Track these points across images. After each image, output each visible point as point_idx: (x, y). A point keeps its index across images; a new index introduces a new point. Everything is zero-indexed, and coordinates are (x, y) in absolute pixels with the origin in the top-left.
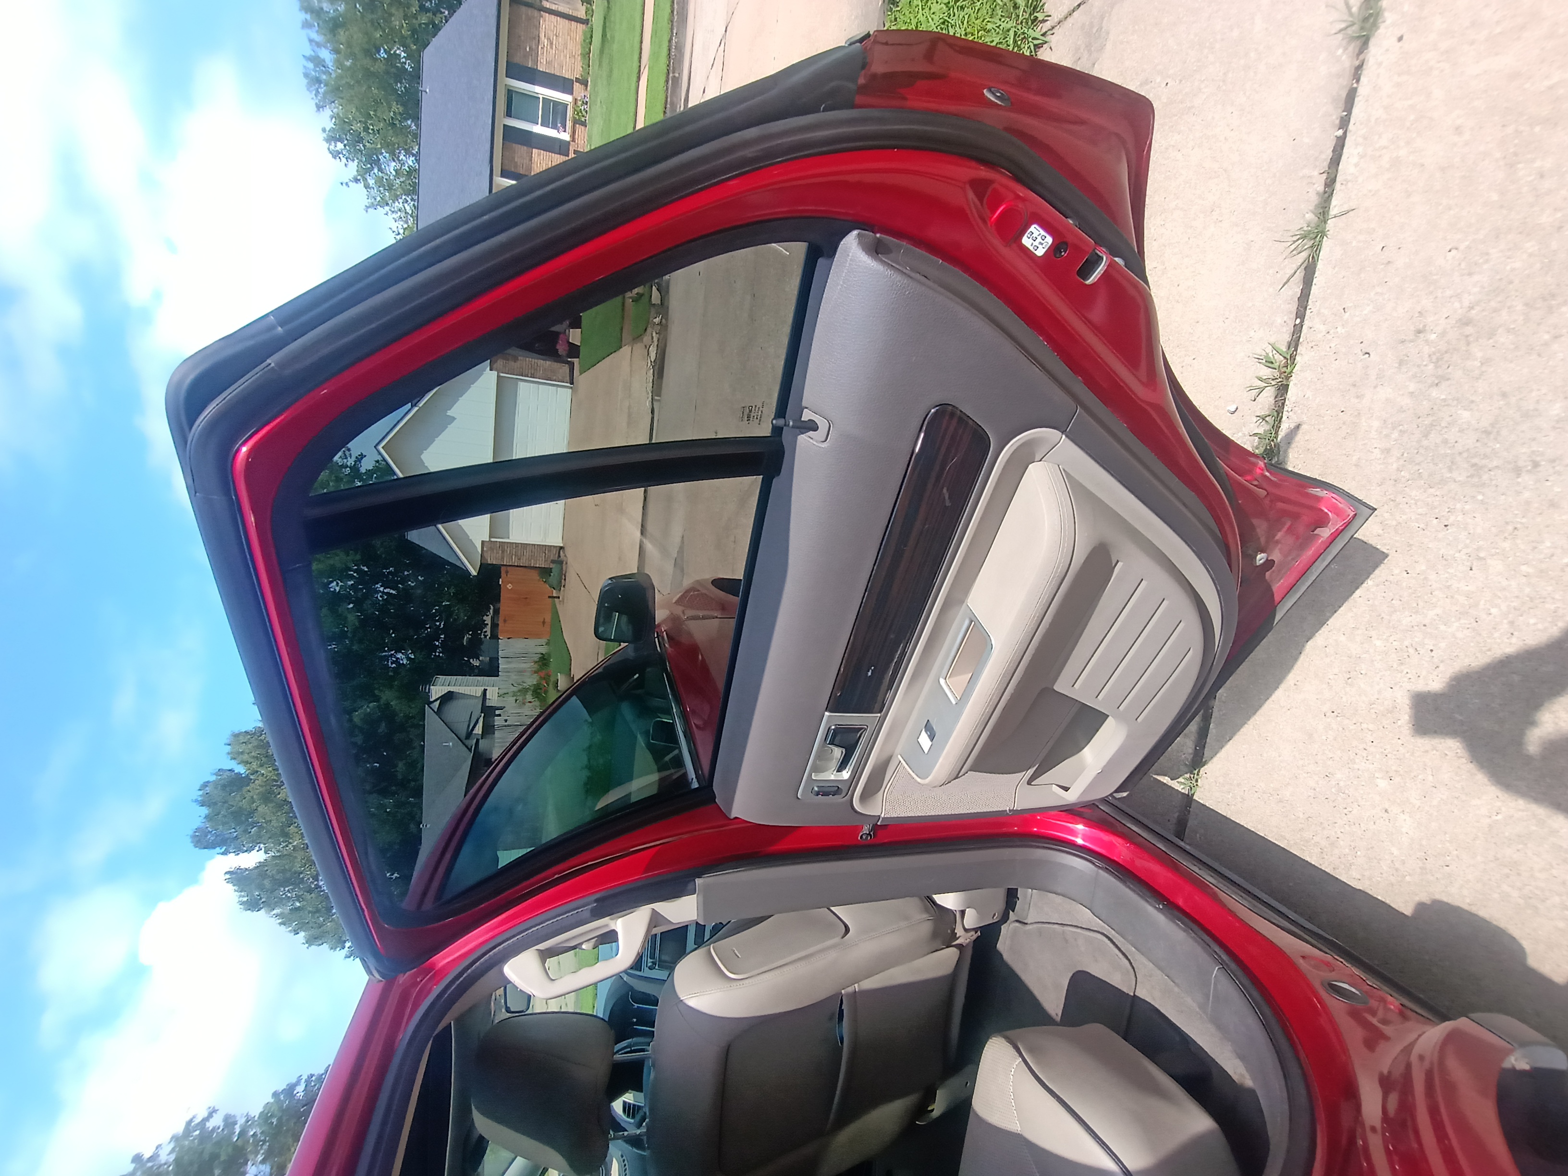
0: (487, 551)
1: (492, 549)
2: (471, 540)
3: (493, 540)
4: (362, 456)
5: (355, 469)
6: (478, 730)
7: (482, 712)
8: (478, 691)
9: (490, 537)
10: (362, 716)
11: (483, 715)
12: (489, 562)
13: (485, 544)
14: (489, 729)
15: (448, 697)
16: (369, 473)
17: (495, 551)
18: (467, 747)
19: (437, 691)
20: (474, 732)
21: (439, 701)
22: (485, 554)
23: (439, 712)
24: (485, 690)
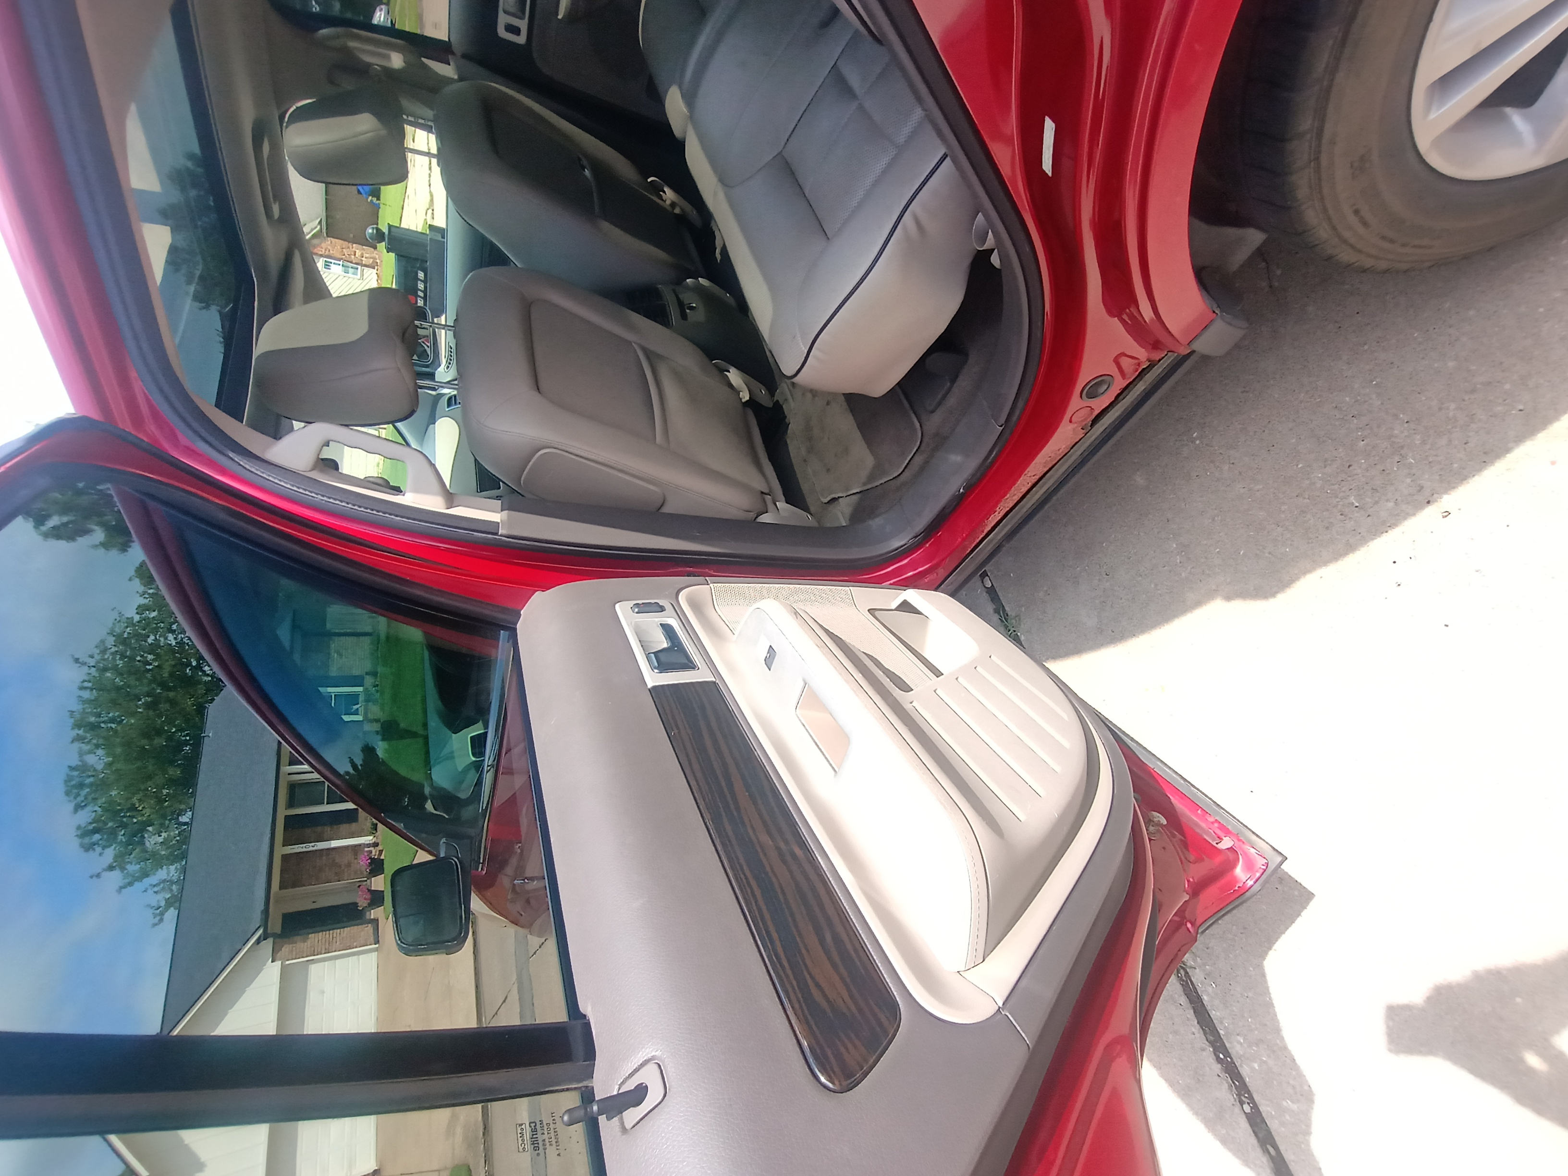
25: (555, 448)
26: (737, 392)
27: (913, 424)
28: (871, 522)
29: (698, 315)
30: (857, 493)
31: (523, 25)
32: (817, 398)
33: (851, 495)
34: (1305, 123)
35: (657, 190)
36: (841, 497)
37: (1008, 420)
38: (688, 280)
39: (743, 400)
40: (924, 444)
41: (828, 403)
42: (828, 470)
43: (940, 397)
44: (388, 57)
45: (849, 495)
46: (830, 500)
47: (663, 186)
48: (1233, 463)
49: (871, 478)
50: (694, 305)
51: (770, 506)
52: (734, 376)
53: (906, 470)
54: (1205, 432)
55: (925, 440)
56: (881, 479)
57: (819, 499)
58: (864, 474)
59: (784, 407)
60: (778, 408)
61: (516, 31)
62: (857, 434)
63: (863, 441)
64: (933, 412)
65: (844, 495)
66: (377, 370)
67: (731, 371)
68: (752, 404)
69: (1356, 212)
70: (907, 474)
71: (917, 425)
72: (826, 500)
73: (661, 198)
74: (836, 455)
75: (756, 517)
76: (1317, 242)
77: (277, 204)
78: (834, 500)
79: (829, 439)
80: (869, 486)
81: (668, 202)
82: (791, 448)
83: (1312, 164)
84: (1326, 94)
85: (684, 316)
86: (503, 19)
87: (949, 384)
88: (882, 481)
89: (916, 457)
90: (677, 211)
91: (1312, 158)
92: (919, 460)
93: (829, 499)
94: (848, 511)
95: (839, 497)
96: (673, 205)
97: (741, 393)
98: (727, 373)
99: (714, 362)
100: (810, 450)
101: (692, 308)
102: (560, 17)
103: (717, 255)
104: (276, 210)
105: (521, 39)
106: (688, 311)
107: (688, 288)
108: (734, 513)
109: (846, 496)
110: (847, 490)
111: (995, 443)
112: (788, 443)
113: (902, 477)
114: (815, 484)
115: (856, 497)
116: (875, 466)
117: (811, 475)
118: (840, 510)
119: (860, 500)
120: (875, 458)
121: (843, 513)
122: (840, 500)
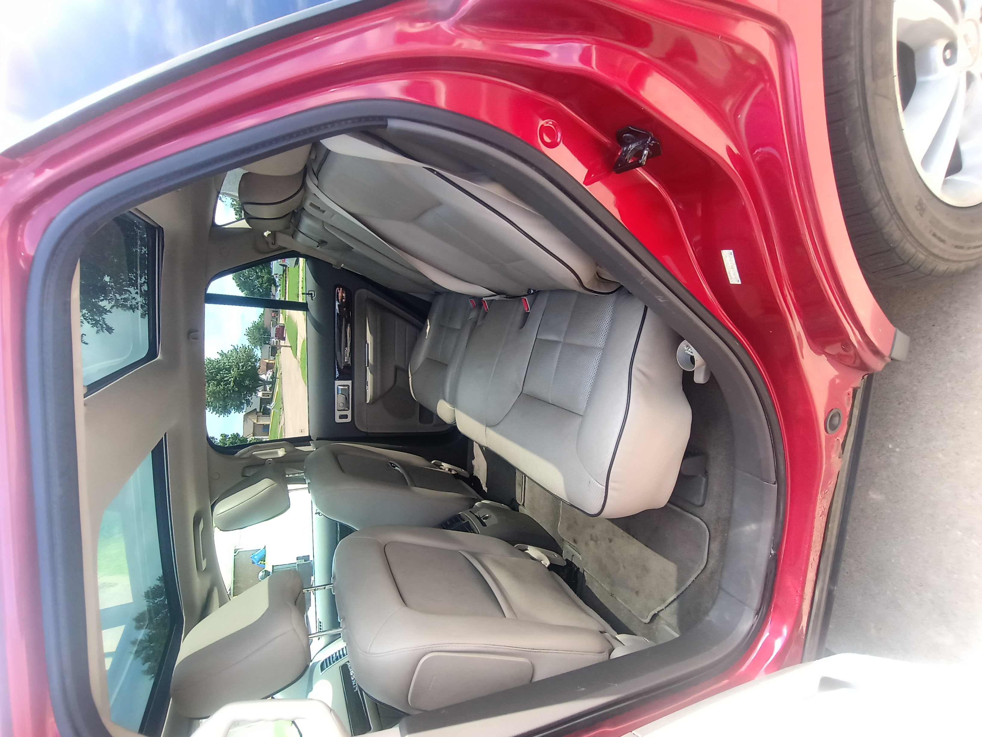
25: (432, 652)
26: (539, 561)
27: (694, 521)
28: (707, 618)
29: (493, 520)
30: (675, 599)
31: (349, 413)
32: (599, 542)
33: (670, 604)
34: (876, 195)
35: (439, 466)
36: (661, 611)
37: (777, 477)
38: (476, 504)
39: (547, 566)
40: (712, 533)
41: (610, 541)
42: (637, 593)
43: (702, 491)
44: (277, 453)
45: (668, 606)
46: (652, 618)
47: (441, 463)
48: (943, 450)
49: (680, 581)
50: (487, 515)
51: (614, 642)
52: (532, 551)
53: (709, 560)
54: (897, 441)
55: (712, 527)
56: (690, 577)
57: (641, 622)
58: (672, 581)
59: (573, 562)
60: (570, 564)
61: (346, 417)
62: (649, 553)
63: (657, 554)
64: (702, 505)
65: (663, 607)
66: (277, 637)
67: (528, 549)
68: (553, 567)
69: (934, 235)
70: (712, 562)
71: (698, 519)
72: (647, 621)
73: (441, 469)
74: (637, 577)
75: (610, 655)
76: (920, 264)
77: (205, 560)
78: (655, 616)
79: (624, 567)
80: (683, 588)
81: (447, 470)
82: (594, 590)
83: (894, 216)
84: (880, 175)
85: (484, 524)
86: (337, 414)
87: (704, 479)
88: (693, 578)
89: (712, 546)
90: (453, 472)
91: (892, 212)
92: (715, 546)
93: (649, 617)
94: (674, 620)
95: (658, 612)
96: (450, 470)
97: (542, 562)
98: (527, 551)
99: (515, 546)
100: (612, 584)
101: (486, 518)
102: (368, 402)
103: (484, 489)
104: (204, 564)
105: (349, 420)
106: (484, 521)
107: (478, 509)
108: (593, 658)
109: (665, 608)
110: (664, 601)
111: (777, 499)
112: (590, 587)
113: (710, 565)
114: (631, 610)
115: (675, 604)
116: (679, 570)
117: (623, 603)
118: (665, 624)
119: (681, 606)
120: (675, 562)
121: (669, 625)
122: (661, 614)
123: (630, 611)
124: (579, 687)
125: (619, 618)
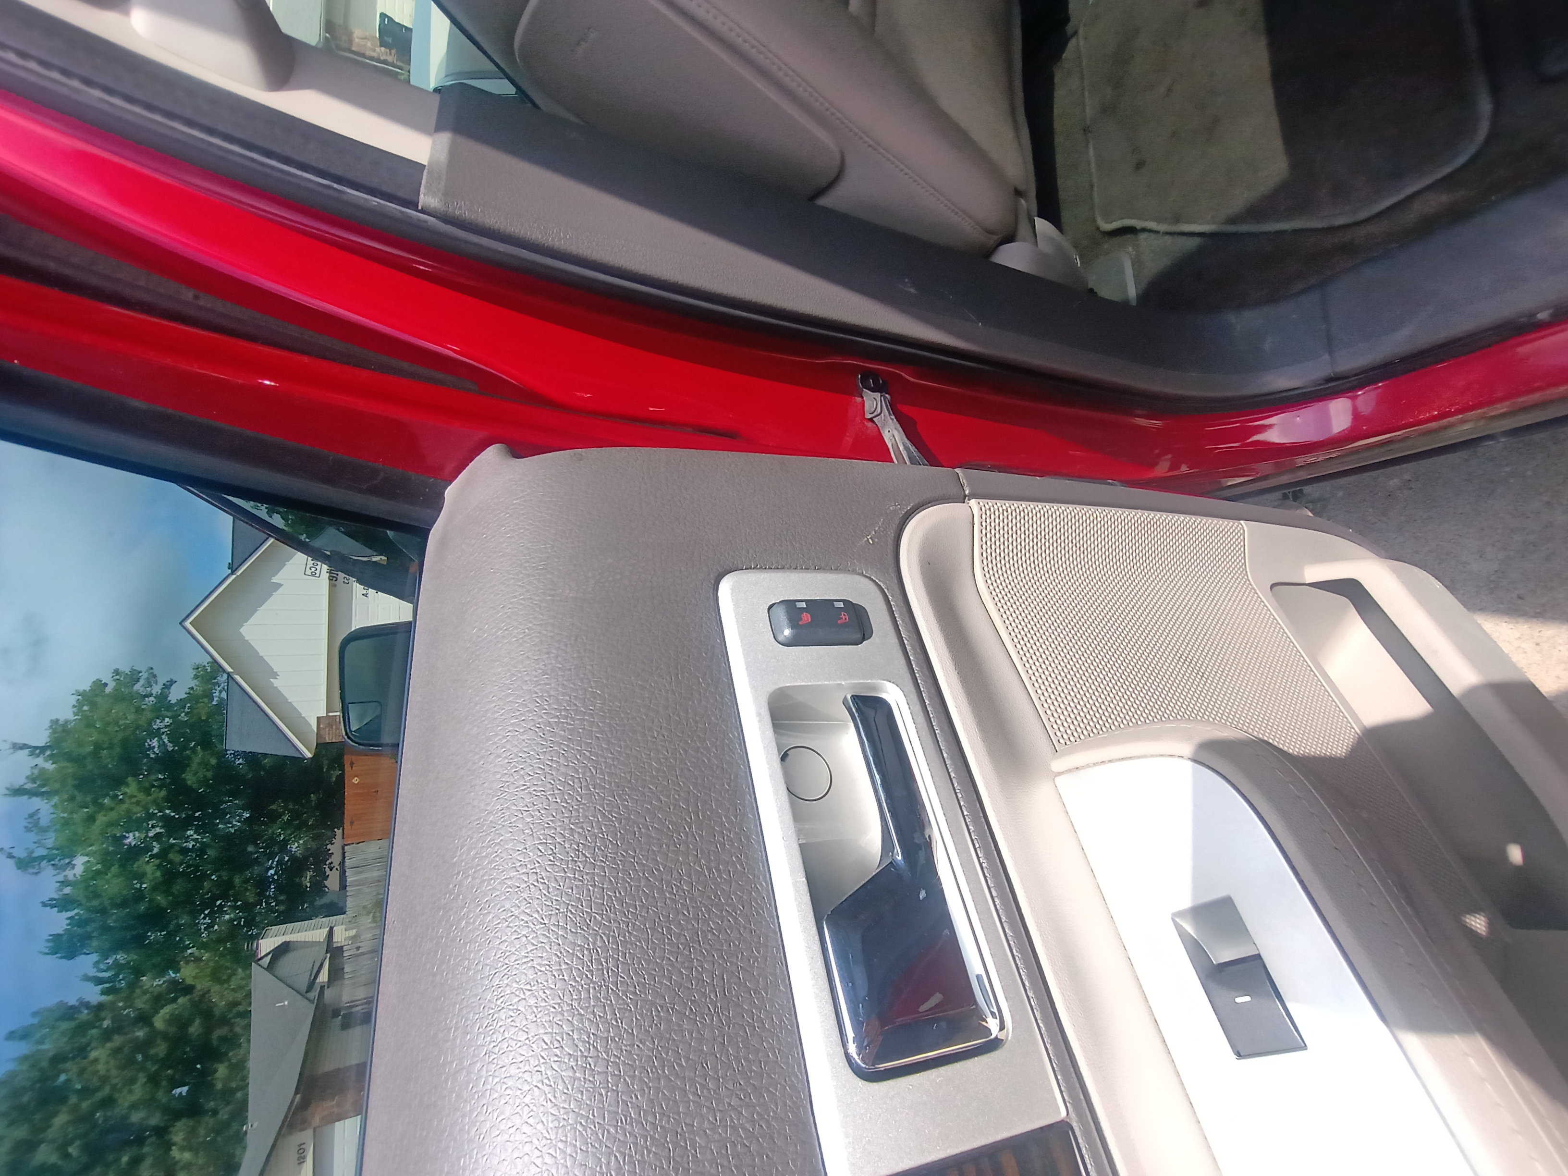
0: (324, 729)
1: (330, 726)
2: (304, 718)
3: (331, 714)
4: (172, 682)
5: (163, 697)
6: (324, 977)
7: (327, 953)
8: (320, 935)
9: (328, 712)
10: (168, 1016)
11: (328, 955)
12: (328, 741)
13: (322, 720)
14: (336, 973)
15: (284, 949)
16: (182, 702)
17: (334, 727)
18: (310, 1000)
19: (267, 945)
20: (318, 981)
21: (270, 956)
22: (322, 732)
23: (270, 968)
24: (331, 929)
28: (1231, 318)
30: (1202, 233)
33: (1182, 234)
36: (1150, 231)
42: (1139, 165)
45: (1174, 234)
46: (1119, 229)
51: (1023, 229)
53: (1380, 219)
57: (1094, 220)
58: (1242, 196)
65: (1162, 228)
70: (1375, 228)
72: (1107, 227)
74: (1174, 135)
78: (1130, 230)
79: (1169, 90)
80: (1243, 229)
82: (1060, 94)
88: (1290, 227)
93: (1117, 225)
94: (1155, 265)
95: (1144, 230)
100: (1107, 109)
109: (1166, 233)
110: (1177, 220)
112: (1057, 79)
113: (1362, 231)
114: (1095, 189)
115: (1192, 243)
116: (1283, 188)
117: (1093, 165)
118: (1131, 259)
119: (1200, 251)
120: (1294, 166)
121: (1137, 263)
122: (1142, 236)
123: (1092, 187)
124: (906, 280)
125: (1060, 182)
